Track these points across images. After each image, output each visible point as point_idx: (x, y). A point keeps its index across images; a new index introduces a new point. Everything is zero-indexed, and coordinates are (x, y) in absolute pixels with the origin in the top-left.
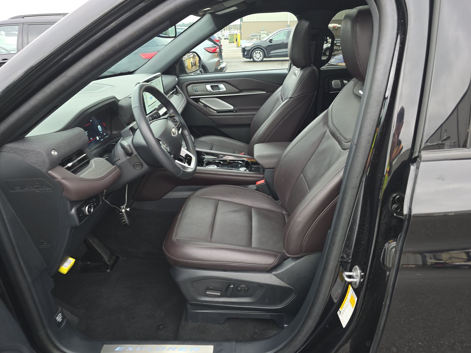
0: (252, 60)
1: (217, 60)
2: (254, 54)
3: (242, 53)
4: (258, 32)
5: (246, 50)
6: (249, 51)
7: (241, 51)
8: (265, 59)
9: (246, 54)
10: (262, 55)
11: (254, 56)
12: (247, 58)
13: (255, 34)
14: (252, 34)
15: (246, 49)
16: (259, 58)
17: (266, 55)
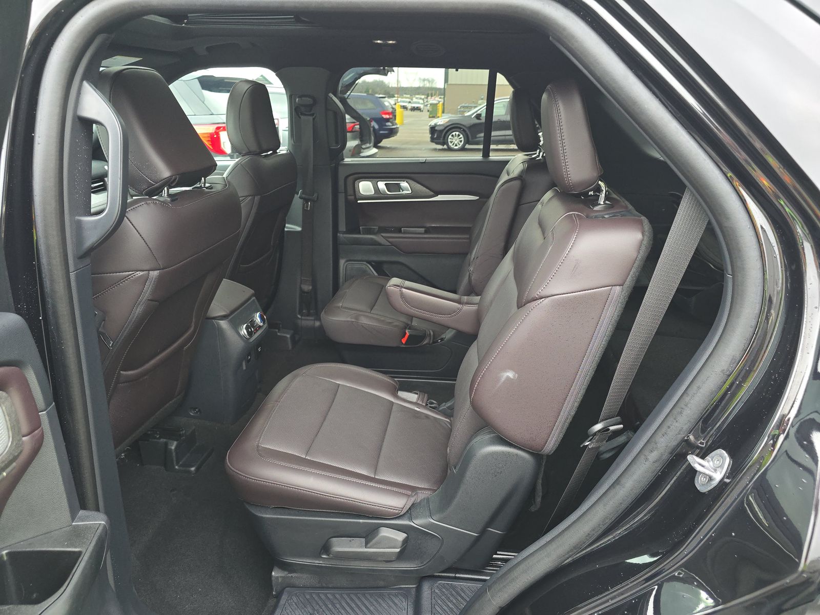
0: (445, 147)
1: (354, 145)
2: (450, 137)
3: (430, 136)
4: (473, 102)
5: (436, 130)
6: (441, 131)
7: (428, 131)
8: (467, 146)
9: (435, 136)
10: (462, 139)
11: (449, 140)
12: (437, 143)
13: (467, 105)
14: (463, 105)
15: (436, 128)
16: (458, 144)
17: (470, 140)
